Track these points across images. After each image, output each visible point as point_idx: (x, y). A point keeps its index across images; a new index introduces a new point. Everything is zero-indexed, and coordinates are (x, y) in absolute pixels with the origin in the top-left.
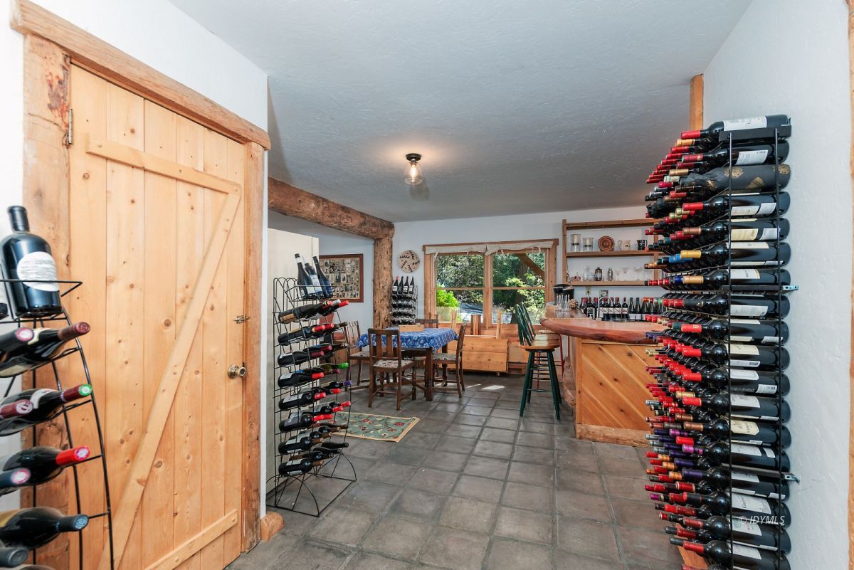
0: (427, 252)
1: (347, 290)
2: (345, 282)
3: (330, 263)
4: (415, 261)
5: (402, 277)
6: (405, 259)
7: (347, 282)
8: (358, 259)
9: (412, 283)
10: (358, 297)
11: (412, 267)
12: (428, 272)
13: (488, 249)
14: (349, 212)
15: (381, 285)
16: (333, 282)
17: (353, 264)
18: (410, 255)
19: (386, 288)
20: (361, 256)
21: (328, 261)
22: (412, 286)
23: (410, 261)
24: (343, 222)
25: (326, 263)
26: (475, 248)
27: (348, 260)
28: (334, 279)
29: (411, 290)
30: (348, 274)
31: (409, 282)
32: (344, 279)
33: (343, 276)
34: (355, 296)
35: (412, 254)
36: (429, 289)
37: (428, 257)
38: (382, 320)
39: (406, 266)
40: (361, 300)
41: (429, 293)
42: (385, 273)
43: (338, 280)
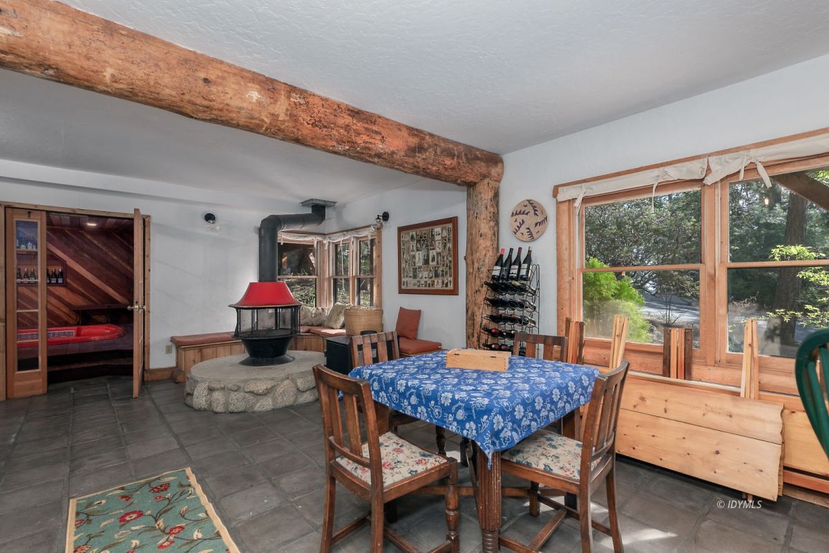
0: (561, 198)
1: (437, 275)
2: (435, 263)
3: (417, 235)
4: (539, 219)
5: (511, 250)
6: (520, 218)
7: (437, 264)
8: (450, 226)
9: (528, 259)
10: (451, 287)
11: (534, 230)
12: (564, 238)
13: (712, 166)
14: (374, 123)
15: (476, 265)
16: (420, 264)
17: (445, 234)
18: (530, 209)
19: (484, 270)
20: (453, 221)
21: (414, 233)
22: (525, 266)
23: (530, 220)
24: (359, 140)
25: (412, 237)
26: (673, 173)
27: (438, 229)
28: (421, 261)
29: (523, 272)
30: (438, 250)
31: (523, 258)
32: (433, 260)
33: (432, 253)
34: (447, 285)
35: (534, 206)
36: (565, 272)
37: (565, 207)
38: (477, 327)
39: (523, 229)
40: (454, 292)
41: (567, 279)
42: (484, 244)
43: (426, 262)
